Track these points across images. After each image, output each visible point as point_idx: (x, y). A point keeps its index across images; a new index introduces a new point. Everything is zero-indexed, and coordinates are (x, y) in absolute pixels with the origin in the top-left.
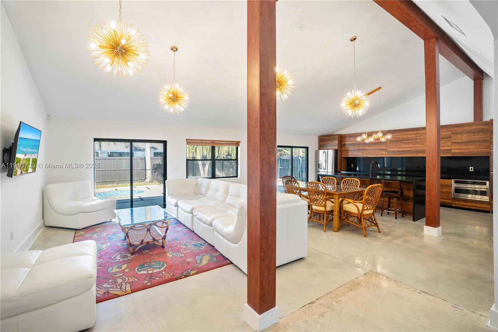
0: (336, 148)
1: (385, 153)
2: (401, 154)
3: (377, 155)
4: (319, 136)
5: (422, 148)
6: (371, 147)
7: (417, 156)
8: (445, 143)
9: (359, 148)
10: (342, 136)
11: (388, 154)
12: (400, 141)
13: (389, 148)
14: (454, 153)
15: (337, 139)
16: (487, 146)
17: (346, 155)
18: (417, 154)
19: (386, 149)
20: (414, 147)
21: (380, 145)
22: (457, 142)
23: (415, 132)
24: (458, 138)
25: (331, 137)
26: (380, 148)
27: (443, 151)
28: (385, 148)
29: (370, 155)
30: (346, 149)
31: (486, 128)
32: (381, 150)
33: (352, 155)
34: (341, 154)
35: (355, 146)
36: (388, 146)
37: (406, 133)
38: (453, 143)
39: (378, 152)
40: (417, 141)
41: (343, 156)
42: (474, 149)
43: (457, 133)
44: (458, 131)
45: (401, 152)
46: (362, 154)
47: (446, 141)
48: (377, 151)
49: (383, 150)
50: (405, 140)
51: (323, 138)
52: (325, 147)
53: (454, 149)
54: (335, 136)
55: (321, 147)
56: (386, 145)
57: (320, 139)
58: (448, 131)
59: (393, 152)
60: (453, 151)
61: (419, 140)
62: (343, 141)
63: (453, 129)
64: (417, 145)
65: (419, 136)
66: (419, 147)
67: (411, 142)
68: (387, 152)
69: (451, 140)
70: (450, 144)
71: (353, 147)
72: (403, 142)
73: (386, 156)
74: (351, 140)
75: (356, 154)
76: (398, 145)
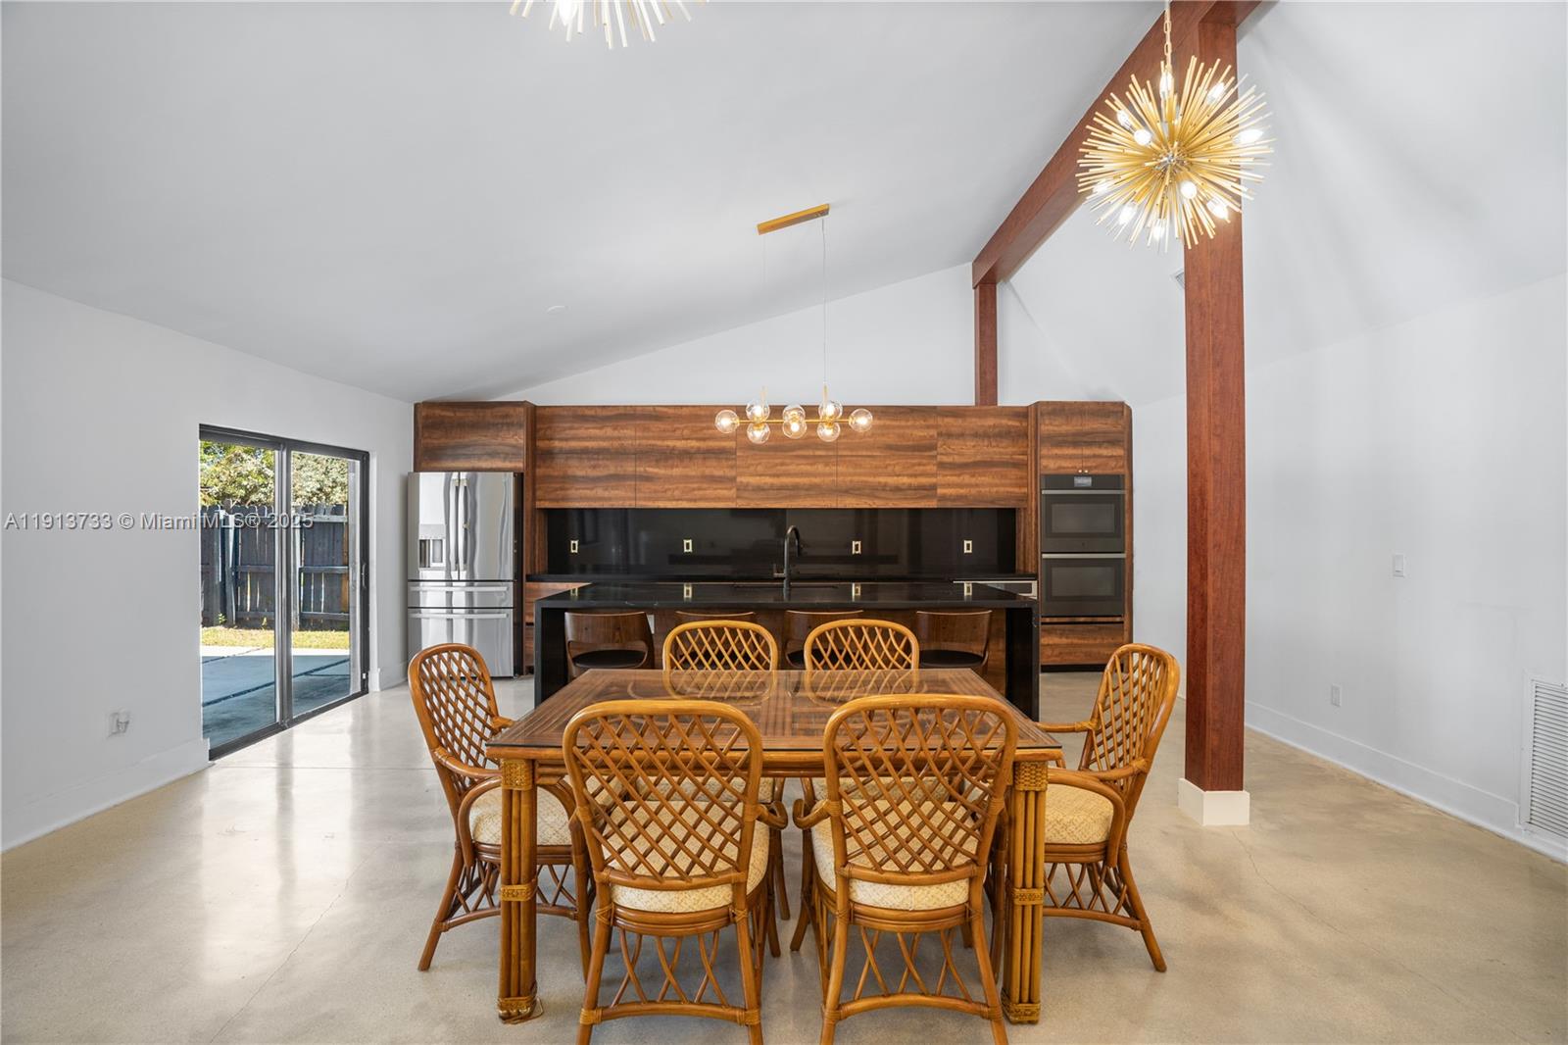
0: (520, 465)
1: (725, 493)
2: (786, 498)
3: (695, 500)
4: (420, 401)
5: (856, 479)
6: (672, 467)
7: (839, 506)
8: (919, 465)
9: (620, 471)
10: (538, 412)
11: (738, 497)
12: (785, 451)
13: (742, 474)
14: (943, 498)
15: (521, 426)
16: (1017, 478)
17: (557, 500)
18: (839, 499)
20: (831, 475)
21: (708, 463)
22: (950, 464)
24: (953, 450)
25: (488, 412)
26: (708, 472)
27: (915, 490)
28: (730, 473)
29: (669, 500)
30: (556, 474)
31: (1008, 426)
32: (713, 479)
33: (582, 499)
34: (534, 499)
35: (600, 462)
36: (741, 467)
38: (942, 465)
39: (699, 489)
40: (840, 453)
41: (540, 505)
42: (991, 485)
43: (950, 435)
44: (954, 430)
45: (788, 492)
46: (632, 495)
47: (923, 457)
48: (695, 486)
49: (721, 482)
50: (801, 447)
51: (438, 412)
52: (456, 457)
53: (944, 486)
54: (510, 410)
55: (426, 457)
56: (730, 462)
57: (427, 417)
58: (928, 427)
59: (759, 488)
60: (940, 491)
61: (845, 449)
62: (540, 434)
63: (940, 421)
64: (841, 469)
65: (844, 437)
66: (843, 474)
67: (820, 456)
68: (734, 490)
69: (935, 457)
70: (932, 468)
71: (592, 463)
72: (794, 453)
73: (732, 505)
74: (582, 432)
75: (606, 494)
76: (777, 465)
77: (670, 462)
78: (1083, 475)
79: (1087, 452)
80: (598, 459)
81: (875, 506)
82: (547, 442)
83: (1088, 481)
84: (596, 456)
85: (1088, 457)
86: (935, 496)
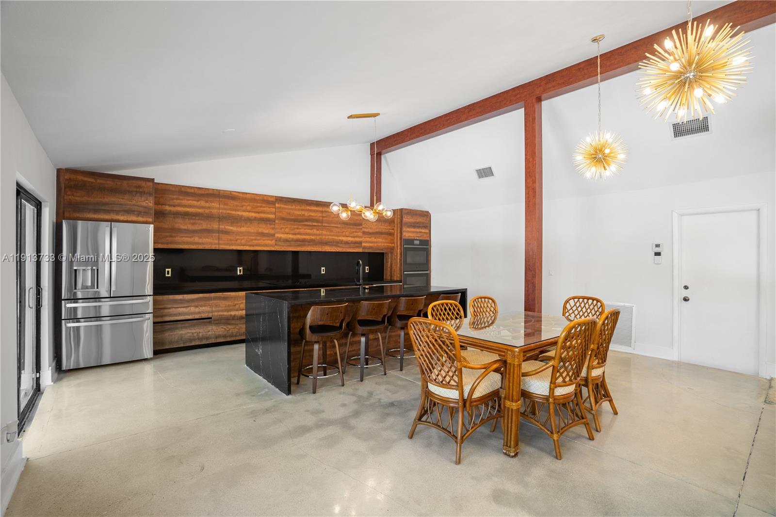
2: (299, 246)
3: (253, 246)
4: (61, 167)
5: (330, 237)
6: (241, 227)
7: (323, 250)
8: (356, 232)
9: (209, 227)
11: (275, 245)
12: (298, 222)
13: (278, 233)
14: (364, 248)
15: (151, 195)
17: (167, 244)
18: (323, 247)
19: (273, 235)
20: (319, 235)
21: (260, 226)
22: (367, 232)
23: (320, 209)
25: (125, 183)
26: (260, 230)
27: (353, 243)
29: (239, 245)
30: (167, 226)
32: (263, 235)
35: (197, 221)
36: (277, 229)
37: (308, 208)
38: (364, 233)
39: (255, 240)
40: (323, 225)
42: (381, 243)
46: (216, 242)
48: (253, 238)
49: (267, 236)
50: (307, 220)
53: (365, 242)
54: (143, 184)
56: (272, 226)
57: (67, 180)
59: (286, 241)
60: (363, 245)
61: (326, 223)
62: (159, 201)
64: (324, 232)
65: (326, 217)
66: (325, 235)
67: (315, 226)
68: (274, 241)
69: (362, 229)
70: (360, 234)
71: (192, 221)
72: (303, 223)
73: (273, 249)
74: (184, 202)
75: (201, 241)
76: (295, 229)
77: (239, 224)
78: (417, 240)
79: (418, 230)
80: (195, 219)
81: (338, 251)
82: (160, 206)
83: (417, 242)
84: (194, 218)
85: (418, 232)
86: (361, 246)
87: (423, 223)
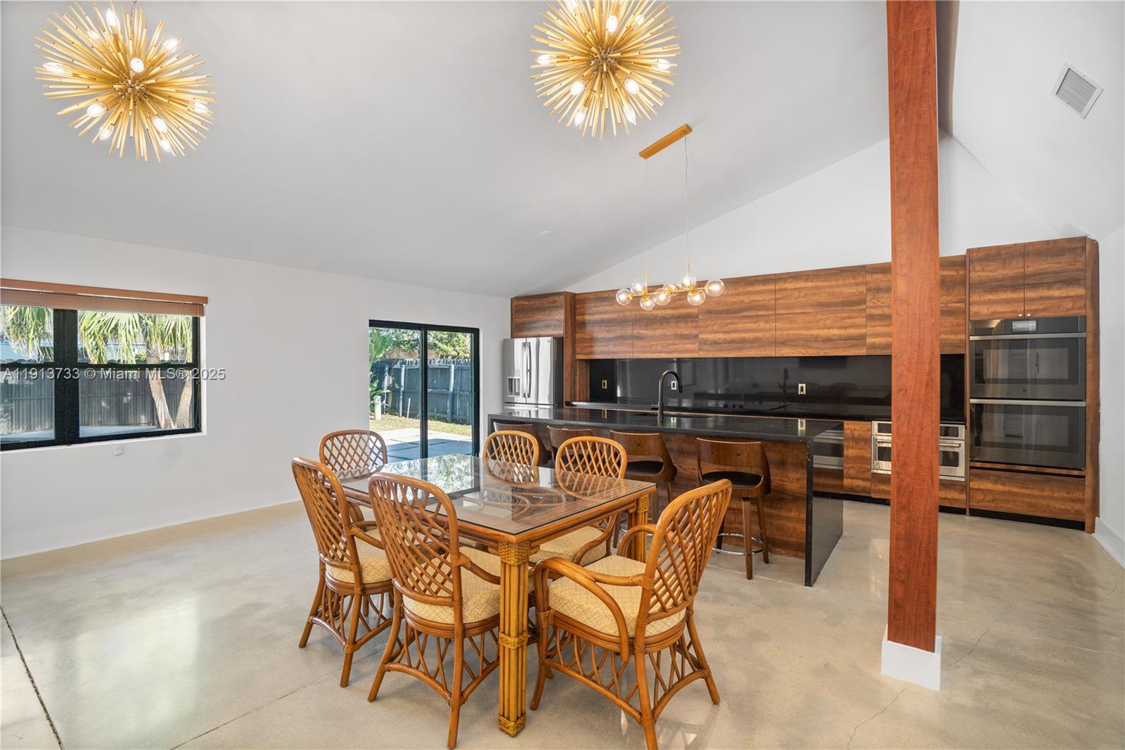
0: (560, 332)
1: (691, 346)
2: (734, 349)
3: (670, 352)
4: (513, 297)
5: (791, 332)
6: (655, 329)
7: (778, 355)
8: (849, 318)
9: (623, 333)
10: (577, 297)
11: (700, 349)
12: (734, 313)
13: (702, 333)
14: (873, 346)
15: (561, 307)
17: (588, 354)
18: (777, 349)
19: (696, 336)
20: (770, 330)
21: (679, 325)
22: (880, 315)
23: (772, 287)
24: (883, 303)
25: (546, 300)
26: (679, 331)
27: (845, 340)
28: (694, 332)
29: (654, 352)
30: (587, 337)
31: (949, 276)
32: (683, 337)
33: (604, 353)
34: (574, 352)
35: (612, 328)
36: (702, 327)
37: (750, 289)
38: (871, 317)
39: (673, 344)
40: (778, 312)
41: (579, 357)
43: (879, 290)
44: (882, 285)
45: (736, 345)
46: (630, 349)
47: (851, 311)
48: (670, 342)
49: (688, 339)
50: (746, 309)
51: (522, 302)
52: (529, 329)
53: (873, 336)
54: (556, 298)
55: (518, 329)
56: (694, 324)
57: (516, 306)
58: (857, 284)
59: (715, 343)
60: (869, 340)
61: (783, 308)
62: (578, 311)
63: (869, 278)
64: (779, 325)
65: (782, 299)
66: (781, 329)
67: (762, 315)
68: (697, 345)
69: (865, 310)
70: (862, 320)
71: (607, 328)
72: (742, 314)
73: (696, 355)
74: (601, 309)
75: (615, 349)
76: (727, 324)
77: (654, 326)
78: (1025, 319)
79: (1030, 294)
80: (610, 326)
81: (808, 355)
82: (582, 316)
83: (1032, 325)
84: (609, 324)
85: (1033, 300)
86: (864, 345)
87: (1055, 272)
